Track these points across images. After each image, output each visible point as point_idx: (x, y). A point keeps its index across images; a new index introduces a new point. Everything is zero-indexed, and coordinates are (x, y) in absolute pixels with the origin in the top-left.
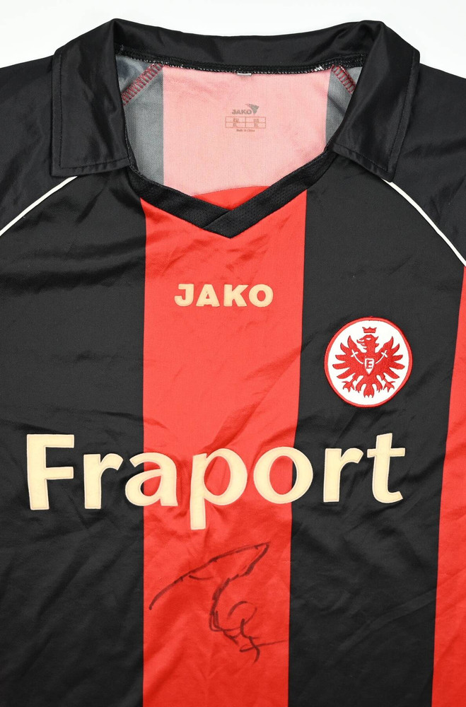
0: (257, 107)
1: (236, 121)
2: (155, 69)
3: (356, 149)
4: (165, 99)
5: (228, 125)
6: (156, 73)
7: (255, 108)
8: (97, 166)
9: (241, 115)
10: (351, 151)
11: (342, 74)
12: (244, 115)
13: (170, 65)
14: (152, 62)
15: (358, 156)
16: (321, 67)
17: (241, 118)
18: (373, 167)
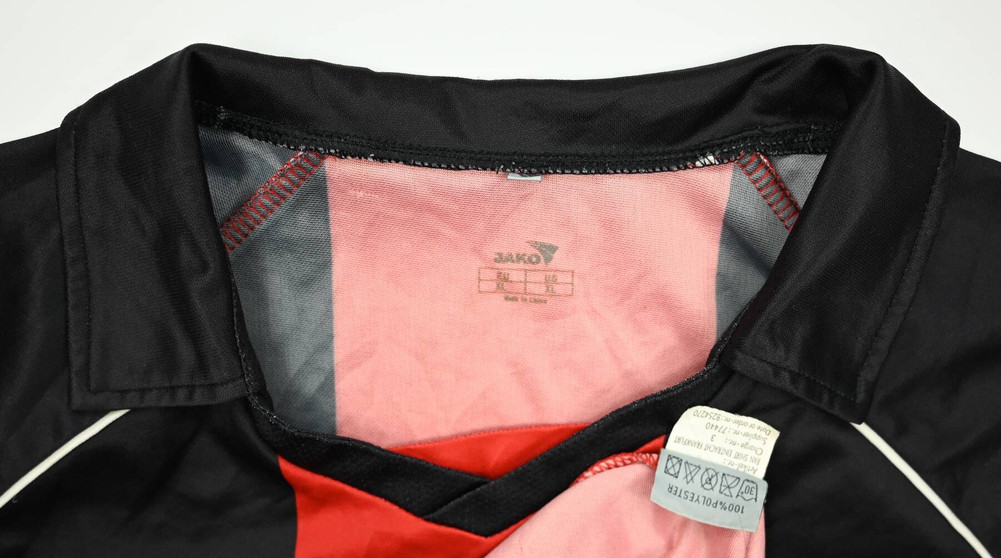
0: (553, 249)
1: (502, 279)
2: (304, 164)
3: (789, 363)
4: (335, 230)
5: (484, 286)
6: (310, 172)
7: (547, 251)
8: (173, 389)
9: (515, 266)
10: (777, 369)
11: (760, 173)
12: (521, 265)
13: (342, 154)
14: (296, 149)
15: (795, 378)
16: (711, 158)
17: (515, 272)
18: (826, 398)
